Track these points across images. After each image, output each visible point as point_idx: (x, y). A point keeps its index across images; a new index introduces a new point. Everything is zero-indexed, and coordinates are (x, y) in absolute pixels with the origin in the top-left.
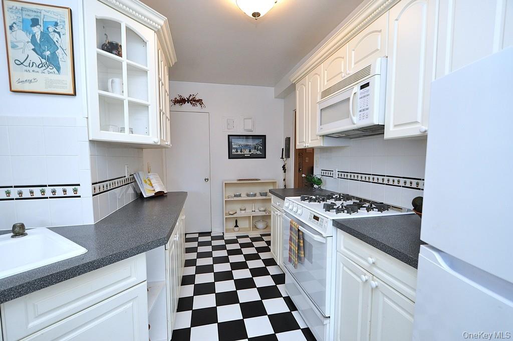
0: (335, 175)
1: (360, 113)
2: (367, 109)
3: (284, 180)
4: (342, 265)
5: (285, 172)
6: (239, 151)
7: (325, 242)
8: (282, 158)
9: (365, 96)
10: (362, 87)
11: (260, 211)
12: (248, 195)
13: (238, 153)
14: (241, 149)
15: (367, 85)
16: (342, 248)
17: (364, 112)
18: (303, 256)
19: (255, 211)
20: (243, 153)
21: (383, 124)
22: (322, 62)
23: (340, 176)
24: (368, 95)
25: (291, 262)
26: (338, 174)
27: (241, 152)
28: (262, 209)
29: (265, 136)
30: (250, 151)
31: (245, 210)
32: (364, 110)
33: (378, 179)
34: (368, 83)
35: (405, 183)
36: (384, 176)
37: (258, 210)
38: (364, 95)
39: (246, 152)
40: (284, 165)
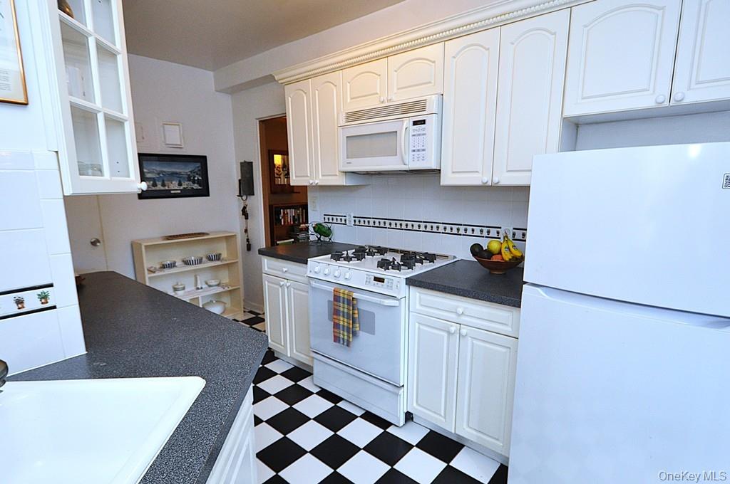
0: (350, 221)
1: (414, 153)
2: (424, 150)
3: (246, 231)
4: (417, 325)
5: (247, 218)
6: (159, 184)
7: (397, 305)
8: (240, 196)
9: (419, 135)
10: (415, 123)
11: (210, 286)
12: (187, 263)
13: (157, 188)
14: (163, 181)
15: (423, 122)
16: (418, 307)
17: (418, 153)
18: (358, 329)
19: (202, 288)
20: (167, 188)
21: (438, 168)
22: (341, 68)
23: (357, 223)
24: (424, 134)
25: (339, 342)
26: (355, 221)
27: (163, 185)
28: (213, 282)
29: (205, 158)
30: (180, 184)
31: (184, 289)
32: (418, 150)
33: (413, 226)
34: (424, 121)
35: (445, 229)
36: (421, 222)
37: (206, 286)
38: (418, 133)
39: (174, 186)
40: (245, 208)
